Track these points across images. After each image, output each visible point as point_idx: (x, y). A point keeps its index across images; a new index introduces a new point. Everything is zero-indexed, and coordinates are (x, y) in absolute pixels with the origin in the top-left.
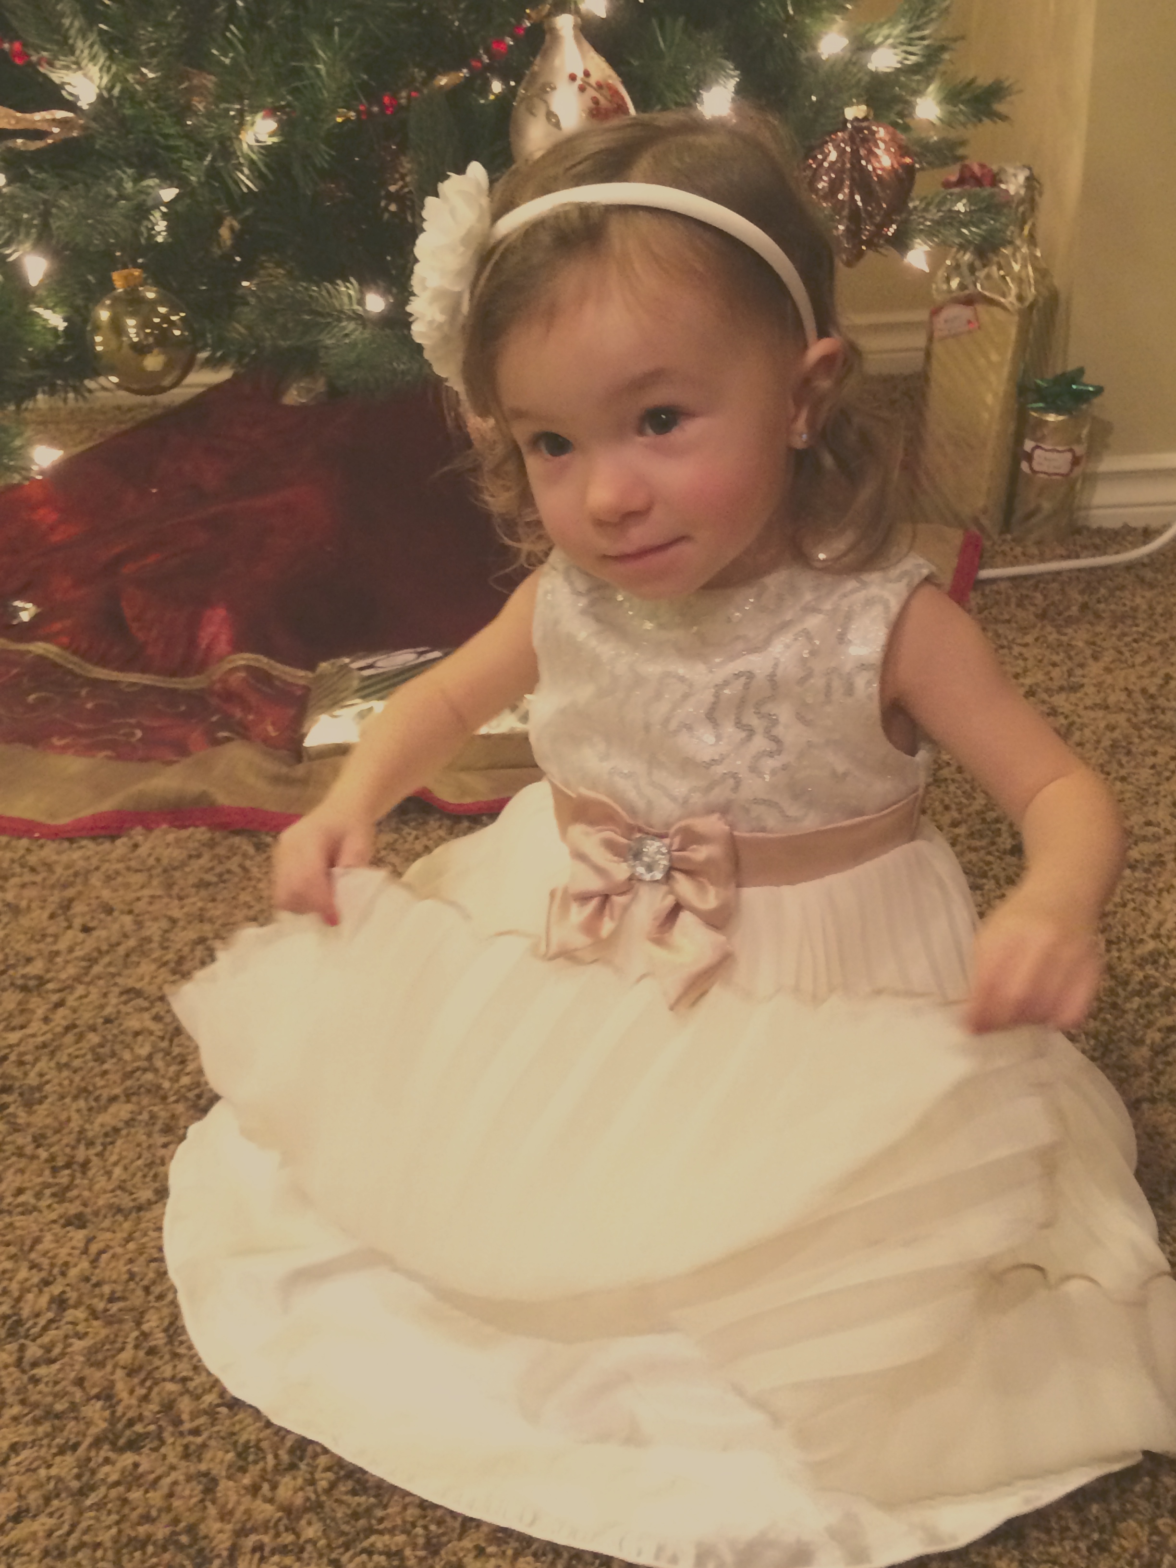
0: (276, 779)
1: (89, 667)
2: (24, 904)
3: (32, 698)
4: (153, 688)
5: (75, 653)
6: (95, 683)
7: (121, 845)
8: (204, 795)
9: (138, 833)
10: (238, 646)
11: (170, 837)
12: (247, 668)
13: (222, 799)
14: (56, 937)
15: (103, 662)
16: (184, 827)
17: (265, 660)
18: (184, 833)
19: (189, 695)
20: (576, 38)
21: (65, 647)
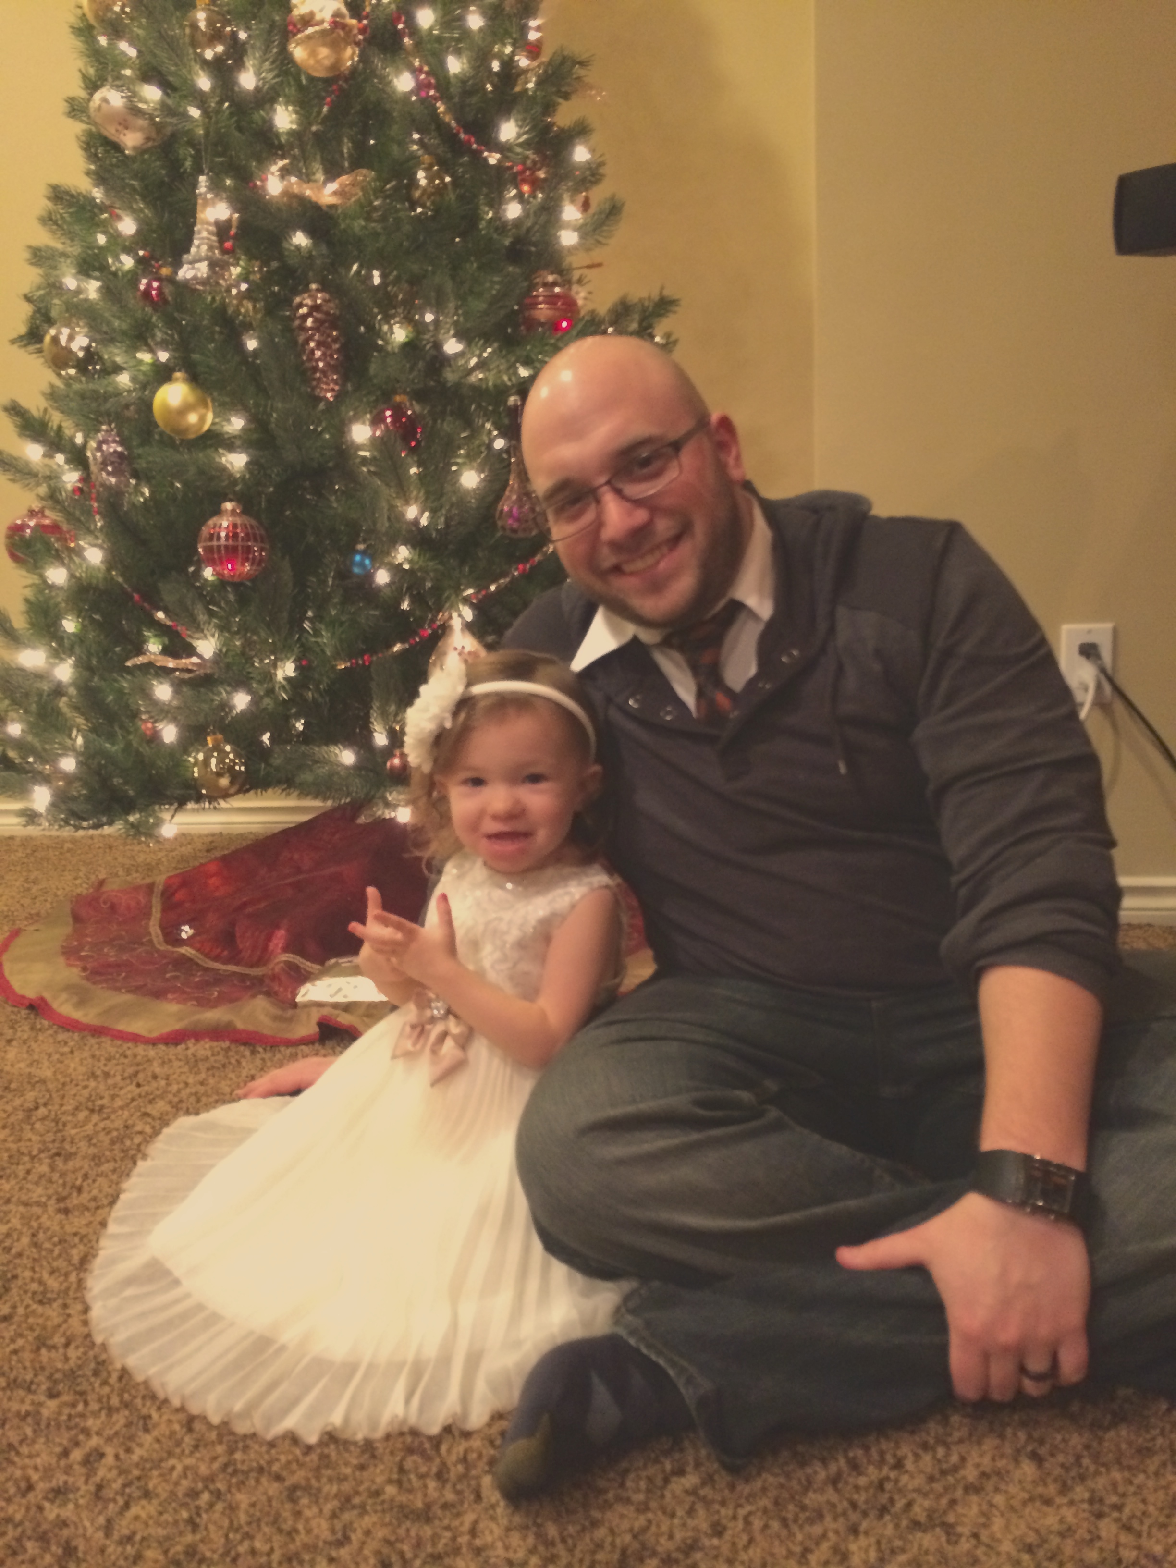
0: (276, 1018)
1: (208, 961)
2: (112, 1072)
3: (168, 975)
4: (234, 973)
5: (202, 953)
6: (207, 970)
7: (181, 1047)
8: (230, 1024)
9: (191, 1043)
10: (286, 949)
11: (207, 1046)
12: (286, 962)
13: (240, 1025)
14: (121, 1088)
15: (216, 959)
16: (217, 1041)
17: (298, 958)
18: (215, 1044)
19: (256, 977)
20: (462, 630)
21: (198, 950)
